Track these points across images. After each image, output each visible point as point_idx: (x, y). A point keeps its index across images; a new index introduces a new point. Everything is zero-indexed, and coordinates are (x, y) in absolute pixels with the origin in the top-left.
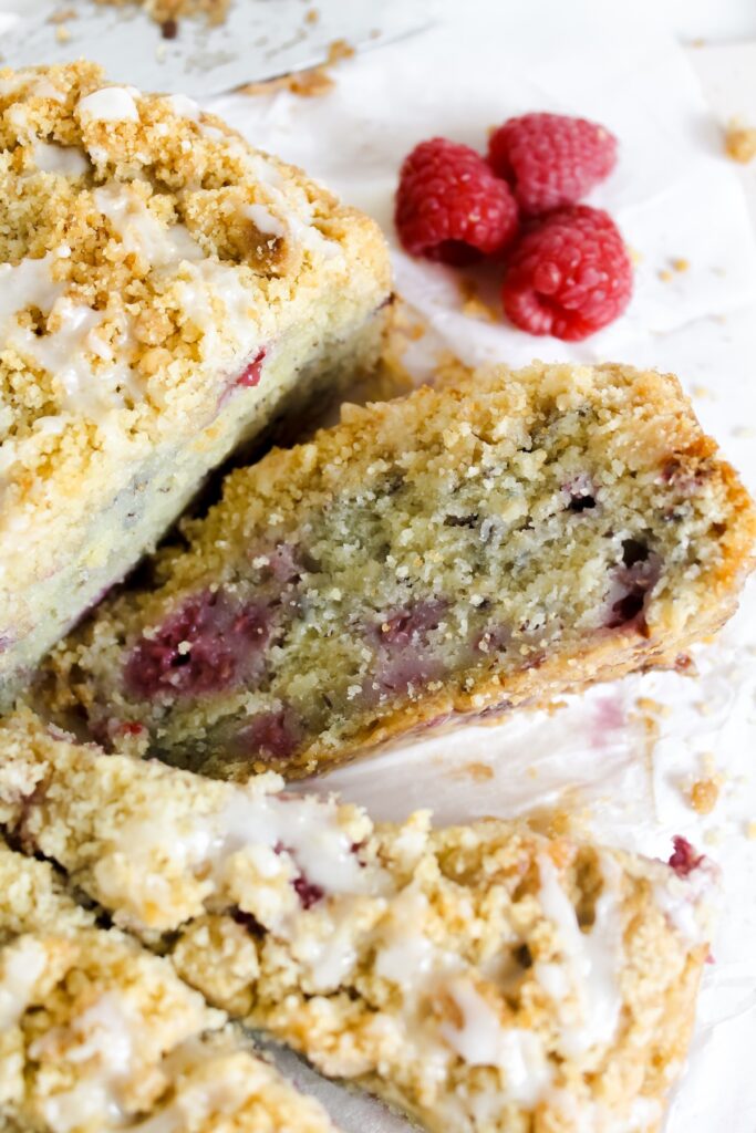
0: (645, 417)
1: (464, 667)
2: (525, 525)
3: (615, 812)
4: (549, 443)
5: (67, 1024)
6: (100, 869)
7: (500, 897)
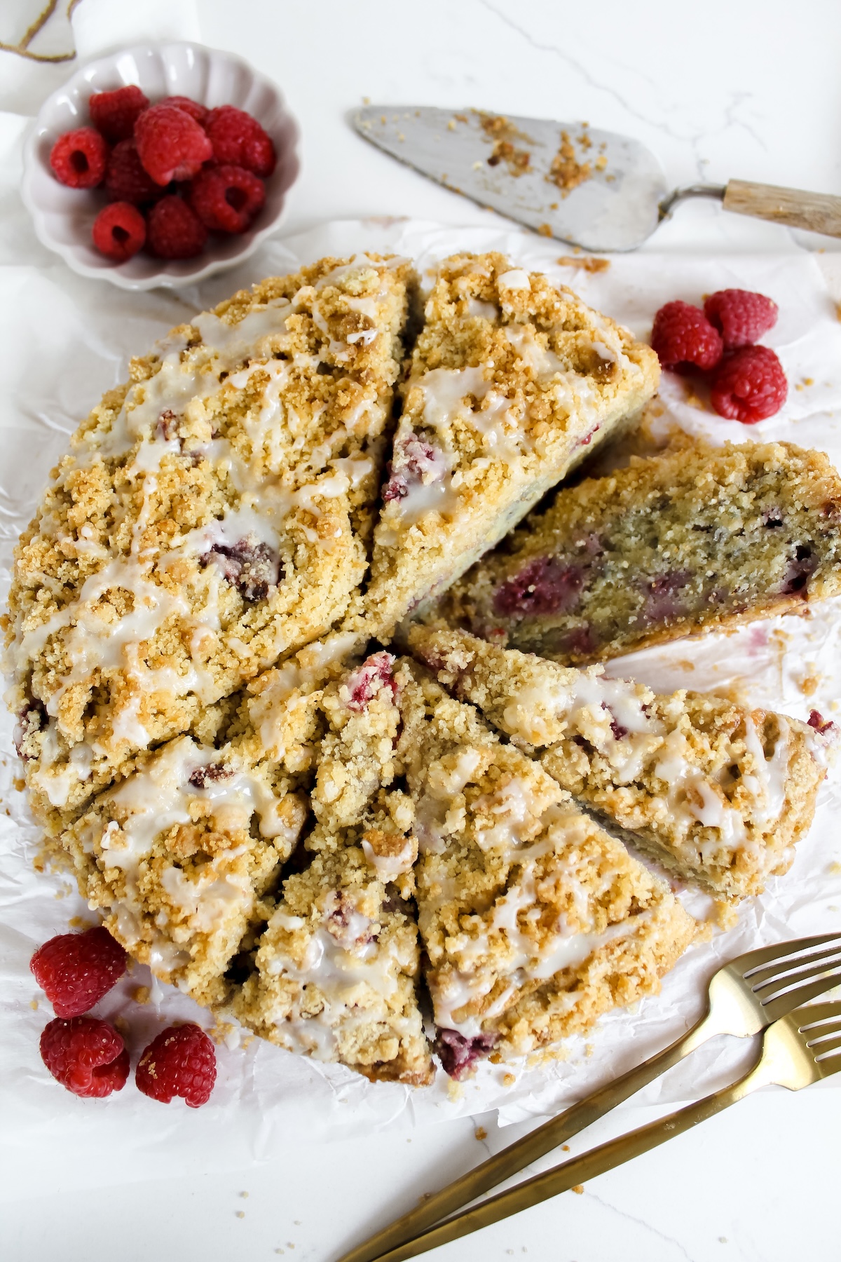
0: (815, 478)
1: (699, 610)
2: (740, 533)
3: (761, 692)
4: (757, 488)
5: (492, 794)
6: (506, 712)
7: (724, 739)
